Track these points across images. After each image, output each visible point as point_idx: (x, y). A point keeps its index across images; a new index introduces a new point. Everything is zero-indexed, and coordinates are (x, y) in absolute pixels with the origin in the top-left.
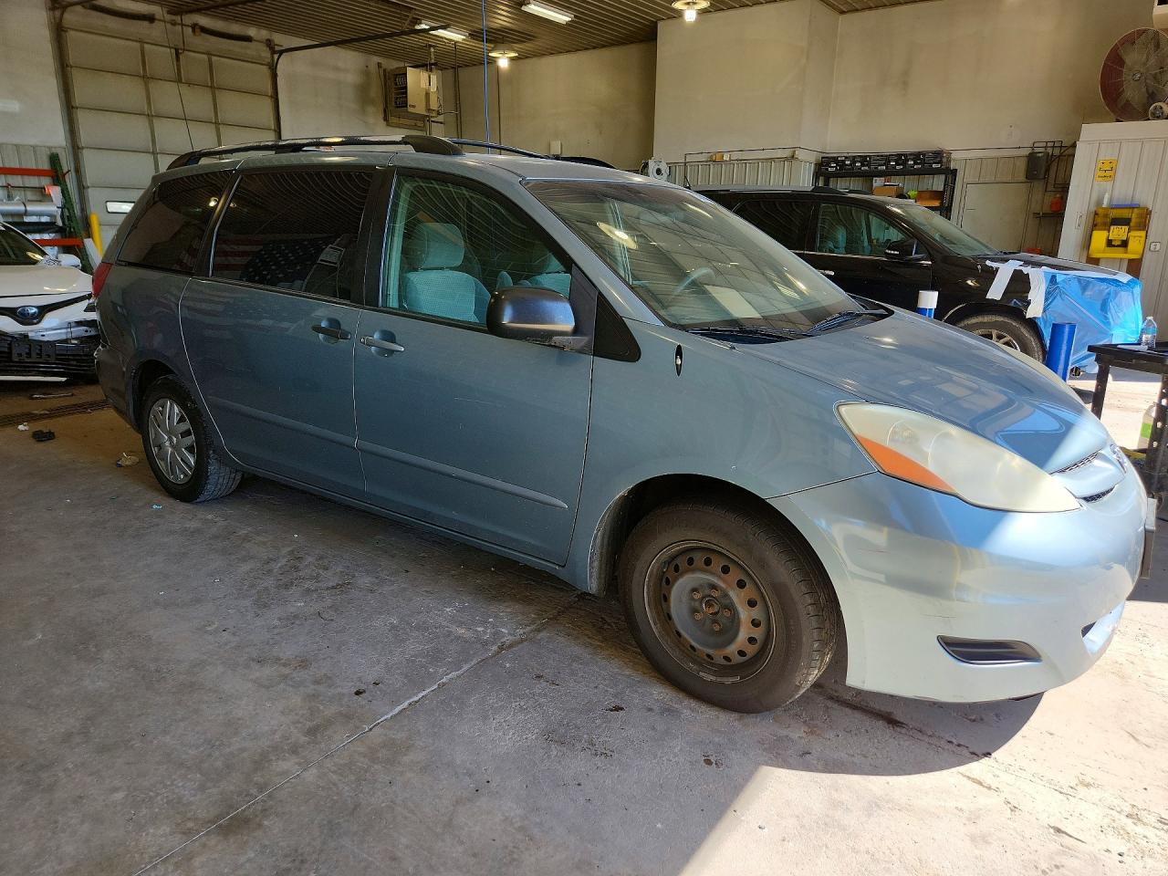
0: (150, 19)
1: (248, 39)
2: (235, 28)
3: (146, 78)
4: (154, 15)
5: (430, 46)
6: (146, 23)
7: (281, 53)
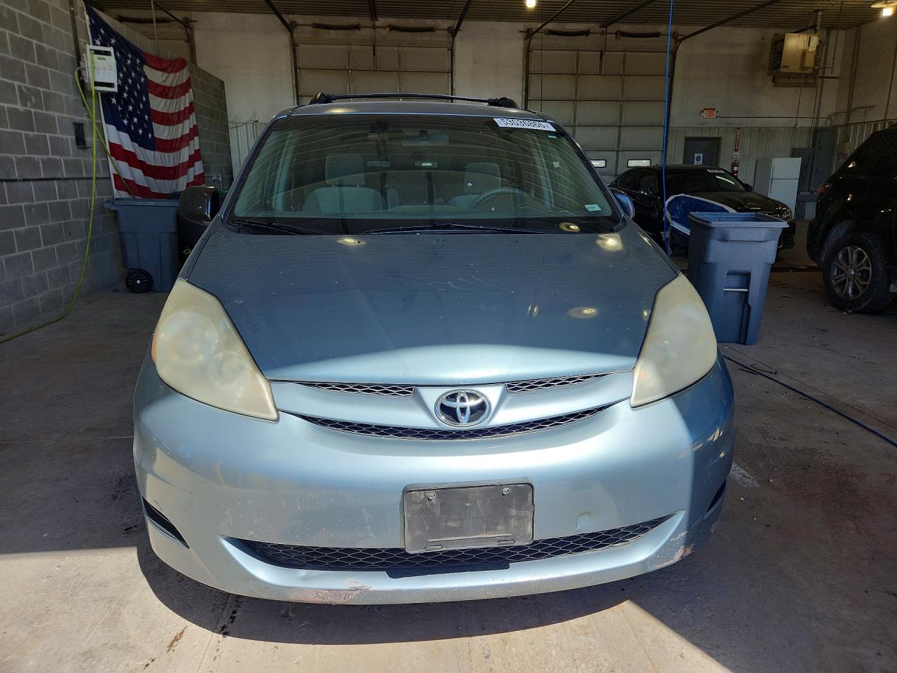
0: (586, 33)
1: (657, 35)
2: (649, 28)
3: (577, 75)
4: (589, 30)
5: (817, 11)
6: (584, 37)
7: (680, 41)
